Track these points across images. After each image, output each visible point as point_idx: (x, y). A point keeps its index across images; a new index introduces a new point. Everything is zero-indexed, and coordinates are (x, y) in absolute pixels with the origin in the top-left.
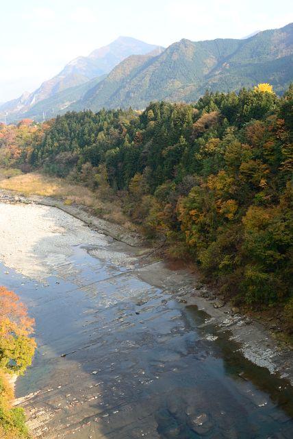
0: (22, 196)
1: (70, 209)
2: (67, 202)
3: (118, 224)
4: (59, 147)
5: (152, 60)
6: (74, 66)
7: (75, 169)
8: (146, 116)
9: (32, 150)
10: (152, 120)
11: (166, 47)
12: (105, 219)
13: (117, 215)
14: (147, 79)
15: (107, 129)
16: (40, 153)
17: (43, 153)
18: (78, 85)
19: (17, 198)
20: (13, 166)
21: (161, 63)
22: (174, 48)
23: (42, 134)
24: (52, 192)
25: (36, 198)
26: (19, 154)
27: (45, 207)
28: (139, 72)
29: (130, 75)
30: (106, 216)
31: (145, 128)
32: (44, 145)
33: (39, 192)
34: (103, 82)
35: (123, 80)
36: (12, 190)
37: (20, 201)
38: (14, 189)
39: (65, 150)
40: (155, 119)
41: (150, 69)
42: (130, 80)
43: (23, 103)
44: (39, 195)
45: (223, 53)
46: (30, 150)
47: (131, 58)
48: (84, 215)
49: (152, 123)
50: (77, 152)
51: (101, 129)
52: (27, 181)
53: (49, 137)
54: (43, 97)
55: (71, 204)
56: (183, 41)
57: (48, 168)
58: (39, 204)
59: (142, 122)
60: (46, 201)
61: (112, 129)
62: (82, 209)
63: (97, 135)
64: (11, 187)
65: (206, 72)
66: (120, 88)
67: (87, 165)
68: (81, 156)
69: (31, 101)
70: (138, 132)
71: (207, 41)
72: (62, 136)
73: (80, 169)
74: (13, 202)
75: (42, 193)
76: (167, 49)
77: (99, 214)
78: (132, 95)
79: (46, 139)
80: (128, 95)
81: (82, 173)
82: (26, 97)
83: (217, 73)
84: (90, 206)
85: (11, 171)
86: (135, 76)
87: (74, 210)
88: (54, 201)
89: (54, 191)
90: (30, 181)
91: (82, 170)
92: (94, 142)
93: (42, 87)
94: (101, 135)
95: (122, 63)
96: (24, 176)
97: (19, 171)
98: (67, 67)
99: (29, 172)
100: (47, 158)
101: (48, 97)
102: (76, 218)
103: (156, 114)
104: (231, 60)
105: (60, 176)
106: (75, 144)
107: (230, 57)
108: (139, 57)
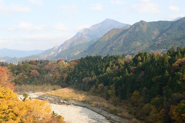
0: (65, 100)
1: (95, 109)
2: (93, 105)
3: (128, 119)
4: (83, 74)
5: (124, 31)
6: (82, 33)
7: (94, 87)
8: (137, 59)
9: (67, 75)
10: (140, 61)
11: (132, 25)
12: (118, 116)
13: (126, 114)
14: (122, 41)
15: (112, 66)
16: (72, 77)
17: (73, 77)
18: (84, 43)
19: (62, 101)
20: (56, 84)
21: (130, 33)
22: (137, 25)
23: (73, 67)
24: (82, 98)
25: (73, 102)
26: (59, 77)
27: (79, 107)
28: (117, 37)
29: (112, 39)
30: (119, 114)
31: (136, 66)
32: (74, 73)
33: (75, 98)
34: (98, 42)
35: (109, 41)
36: (59, 97)
37: (64, 103)
38: (60, 96)
39: (87, 76)
40: (142, 61)
41: (123, 36)
42: (113, 41)
43: (55, 51)
44: (75, 100)
45: (163, 28)
46: (66, 75)
47: (114, 29)
48: (105, 113)
49: (140, 63)
50: (95, 77)
51: (108, 66)
52: (66, 92)
53: (77, 69)
54: (65, 48)
55: (95, 106)
56: (142, 21)
57: (77, 86)
58: (75, 105)
59: (134, 62)
60: (79, 104)
61: (114, 66)
62: (103, 109)
63: (106, 69)
64: (58, 95)
65: (154, 38)
66: (107, 45)
67: (101, 85)
68: (97, 80)
69: (59, 50)
70: (132, 68)
71: (154, 22)
72: (84, 69)
73: (97, 87)
74: (60, 103)
75: (77, 99)
76: (132, 26)
77: (114, 113)
78: (114, 49)
79: (75, 70)
80: (111, 49)
81: (98, 89)
82: (56, 48)
83: (160, 38)
84: (108, 108)
85: (56, 86)
86: (115, 39)
87: (98, 110)
88: (84, 104)
89: (83, 98)
90: (68, 92)
91: (98, 88)
92: (105, 73)
93: (65, 43)
94: (108, 69)
95: (109, 32)
96: (63, 89)
97: (60, 87)
98: (78, 34)
99: (66, 87)
100: (76, 80)
101: (68, 48)
102: (100, 114)
103: (142, 59)
104: (167, 32)
105: (85, 90)
106: (93, 73)
107: (167, 30)
108: (118, 29)
